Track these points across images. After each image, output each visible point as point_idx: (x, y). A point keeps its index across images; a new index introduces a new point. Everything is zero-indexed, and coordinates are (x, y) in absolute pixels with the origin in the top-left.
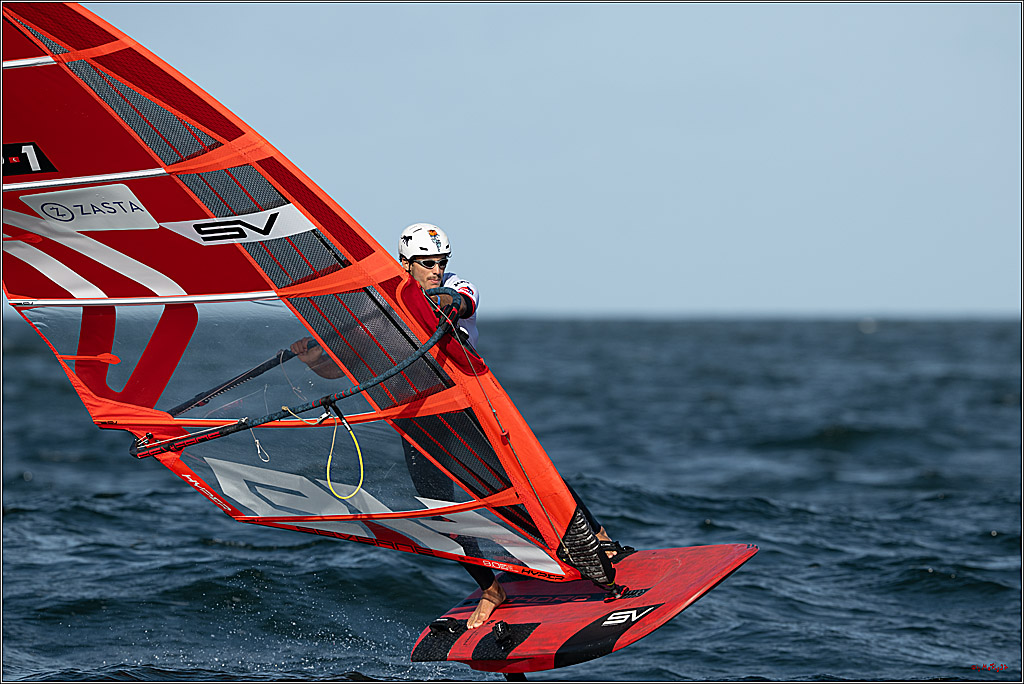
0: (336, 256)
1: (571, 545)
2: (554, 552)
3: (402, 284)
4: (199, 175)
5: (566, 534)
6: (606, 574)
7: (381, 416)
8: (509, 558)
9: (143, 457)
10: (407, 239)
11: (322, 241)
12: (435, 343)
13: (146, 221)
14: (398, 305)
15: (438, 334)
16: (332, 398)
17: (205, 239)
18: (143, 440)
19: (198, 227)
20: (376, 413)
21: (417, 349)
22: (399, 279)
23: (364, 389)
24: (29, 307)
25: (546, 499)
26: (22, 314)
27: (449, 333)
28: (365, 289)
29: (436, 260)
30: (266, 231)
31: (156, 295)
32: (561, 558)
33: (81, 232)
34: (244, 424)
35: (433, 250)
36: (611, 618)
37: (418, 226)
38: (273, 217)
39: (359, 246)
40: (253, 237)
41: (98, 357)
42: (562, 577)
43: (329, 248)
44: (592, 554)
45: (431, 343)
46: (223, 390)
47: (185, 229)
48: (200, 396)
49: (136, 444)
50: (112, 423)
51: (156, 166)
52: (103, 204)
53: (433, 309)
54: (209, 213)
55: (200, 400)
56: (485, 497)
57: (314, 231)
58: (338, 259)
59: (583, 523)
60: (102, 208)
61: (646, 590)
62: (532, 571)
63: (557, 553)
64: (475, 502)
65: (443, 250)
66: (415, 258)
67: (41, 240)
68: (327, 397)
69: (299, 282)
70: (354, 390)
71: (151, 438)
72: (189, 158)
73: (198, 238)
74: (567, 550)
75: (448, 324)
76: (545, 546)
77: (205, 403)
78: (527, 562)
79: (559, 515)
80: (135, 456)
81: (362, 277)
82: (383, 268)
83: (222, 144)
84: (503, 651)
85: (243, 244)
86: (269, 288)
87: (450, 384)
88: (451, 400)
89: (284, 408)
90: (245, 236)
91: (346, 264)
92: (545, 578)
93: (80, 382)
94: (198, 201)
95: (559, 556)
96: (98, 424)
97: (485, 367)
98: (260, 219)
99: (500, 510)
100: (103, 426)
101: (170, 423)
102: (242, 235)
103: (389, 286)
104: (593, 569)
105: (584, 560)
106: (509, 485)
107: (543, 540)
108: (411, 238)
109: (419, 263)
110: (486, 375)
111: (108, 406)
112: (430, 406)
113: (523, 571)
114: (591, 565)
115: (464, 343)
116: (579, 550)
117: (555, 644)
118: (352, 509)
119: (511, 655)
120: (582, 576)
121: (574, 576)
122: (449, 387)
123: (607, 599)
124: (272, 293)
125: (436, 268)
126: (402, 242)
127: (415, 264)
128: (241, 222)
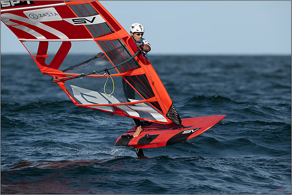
1: (170, 113)
2: (165, 115)
3: (128, 39)
4: (75, 5)
5: (169, 110)
6: (179, 122)
7: (120, 75)
8: (152, 118)
9: (54, 82)
10: (133, 27)
11: (107, 25)
12: (136, 55)
13: (59, 18)
14: (127, 44)
15: (137, 53)
16: (107, 69)
17: (75, 23)
18: (54, 78)
19: (73, 20)
20: (119, 74)
21: (131, 57)
22: (127, 37)
23: (116, 67)
24: (24, 41)
25: (164, 100)
27: (140, 53)
28: (118, 39)
30: (92, 22)
31: (60, 39)
32: (167, 117)
33: (40, 22)
34: (83, 75)
35: (140, 31)
36: (184, 132)
37: (136, 24)
38: (94, 18)
39: (117, 28)
40: (88, 23)
41: (43, 56)
42: (167, 123)
43: (109, 27)
44: (176, 116)
45: (135, 55)
46: (77, 66)
47: (69, 20)
48: (71, 67)
49: (53, 79)
50: (46, 73)
51: (63, 2)
52: (47, 14)
53: (136, 46)
54: (76, 16)
55: (71, 68)
56: (147, 99)
57: (105, 22)
58: (111, 30)
59: (174, 108)
60: (46, 15)
61: (191, 126)
62: (158, 122)
63: (166, 116)
64: (145, 100)
65: (143, 31)
66: (134, 33)
67: (28, 25)
68: (106, 69)
69: (100, 37)
70: (113, 67)
71: (57, 78)
73: (73, 23)
74: (168, 115)
75: (140, 50)
76: (162, 113)
77: (72, 69)
78: (157, 119)
79: (167, 105)
80: (52, 82)
81: (117, 36)
82: (124, 34)
84: (149, 141)
85: (85, 25)
86: (92, 38)
87: (140, 67)
88: (140, 71)
89: (94, 71)
90: (86, 23)
91: (113, 32)
92: (162, 123)
93: (38, 62)
94: (74, 13)
95: (167, 116)
96: (42, 73)
97: (149, 63)
98: (90, 18)
99: (151, 103)
100: (44, 74)
101: (62, 74)
102: (85, 22)
103: (125, 39)
104: (176, 120)
105: (173, 118)
106: (154, 96)
107: (162, 112)
108: (134, 27)
109: (136, 34)
110: (150, 65)
111: (45, 68)
112: (134, 73)
113: (156, 121)
114: (175, 119)
115: (144, 56)
116: (172, 115)
117: (167, 139)
118: (109, 102)
119: (151, 143)
120: (173, 122)
121: (170, 122)
122: (139, 68)
123: (178, 129)
124: (92, 39)
125: (140, 36)
126: (131, 28)
127: (135, 34)
128: (85, 19)
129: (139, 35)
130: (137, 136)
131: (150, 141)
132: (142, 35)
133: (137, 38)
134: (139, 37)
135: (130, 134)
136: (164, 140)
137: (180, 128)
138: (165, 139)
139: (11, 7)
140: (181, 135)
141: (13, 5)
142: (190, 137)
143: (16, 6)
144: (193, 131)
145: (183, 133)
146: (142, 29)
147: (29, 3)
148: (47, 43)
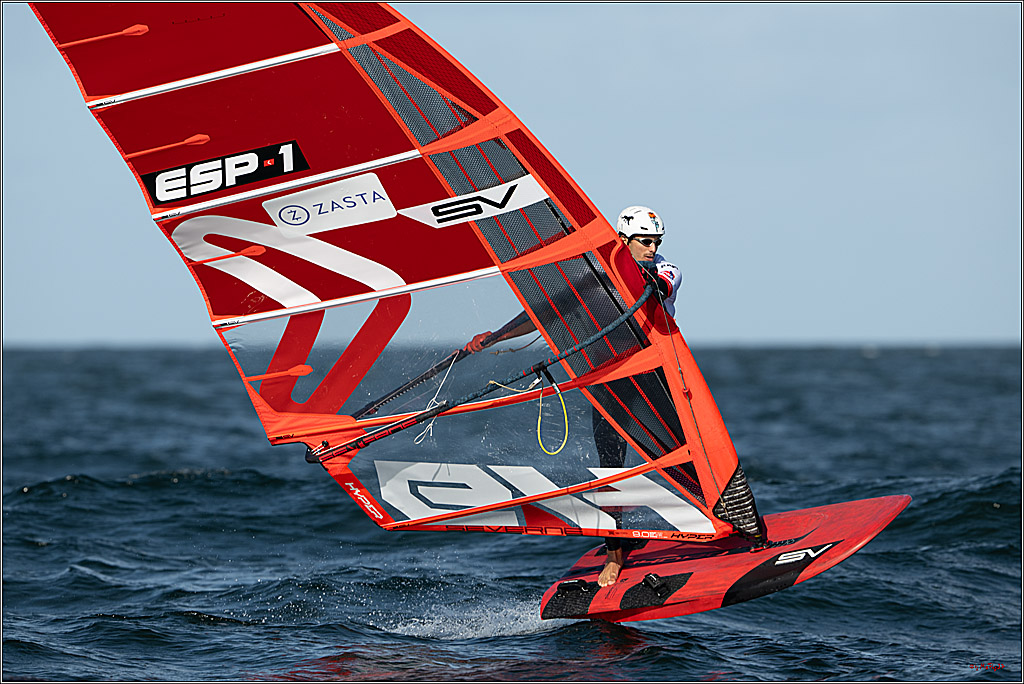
0: (562, 224)
1: (729, 499)
2: (710, 510)
3: (616, 249)
4: (450, 152)
5: (726, 488)
6: (757, 525)
7: (576, 384)
8: (662, 524)
10: (628, 218)
11: (553, 209)
12: (640, 307)
14: (611, 269)
16: (545, 363)
17: (439, 221)
18: (317, 448)
19: (435, 210)
20: (572, 382)
24: (233, 326)
26: (221, 336)
28: (584, 255)
29: (653, 239)
30: (502, 206)
31: (372, 291)
33: (310, 235)
35: (652, 230)
36: (781, 557)
37: (638, 208)
38: (512, 189)
39: (584, 212)
40: (489, 211)
41: (288, 371)
42: (712, 535)
43: (557, 216)
44: (750, 504)
45: (636, 306)
47: (422, 214)
50: (287, 437)
51: (412, 148)
52: (344, 199)
54: (450, 193)
56: (658, 458)
57: (546, 200)
58: (564, 227)
59: (743, 476)
60: (342, 204)
61: (796, 540)
62: (681, 534)
63: (713, 511)
64: (649, 463)
65: (660, 232)
66: (634, 236)
67: (265, 250)
68: (540, 364)
69: (522, 255)
71: (327, 445)
72: (444, 136)
73: (432, 221)
74: (723, 505)
76: (702, 504)
81: (582, 243)
82: (602, 234)
83: (476, 119)
84: (660, 597)
85: (478, 221)
86: (492, 264)
87: (647, 344)
89: (492, 382)
90: (482, 212)
91: (570, 230)
92: (695, 540)
93: (263, 402)
94: (443, 181)
95: (716, 513)
96: (272, 440)
98: (497, 193)
100: (277, 441)
101: (351, 426)
102: (479, 210)
103: (605, 251)
105: (739, 513)
106: (683, 442)
107: (703, 499)
108: (632, 218)
109: (638, 240)
110: (677, 334)
111: (287, 420)
113: (674, 535)
114: (745, 517)
116: (736, 503)
117: (724, 585)
118: (515, 492)
119: (669, 600)
120: (734, 528)
121: (725, 533)
122: (644, 348)
123: (753, 550)
124: (495, 269)
125: (652, 245)
126: (622, 221)
127: (634, 241)
128: (479, 198)
129: (647, 243)
130: (610, 583)
131: (666, 596)
132: (658, 243)
133: (639, 252)
134: (648, 252)
135: (588, 579)
136: (714, 589)
137: (757, 546)
138: (719, 586)
139: (224, 190)
140: (770, 570)
141: (231, 181)
142: (807, 573)
143: (244, 182)
144: (813, 555)
145: (777, 563)
146: (657, 224)
147: (288, 165)
148: (319, 314)
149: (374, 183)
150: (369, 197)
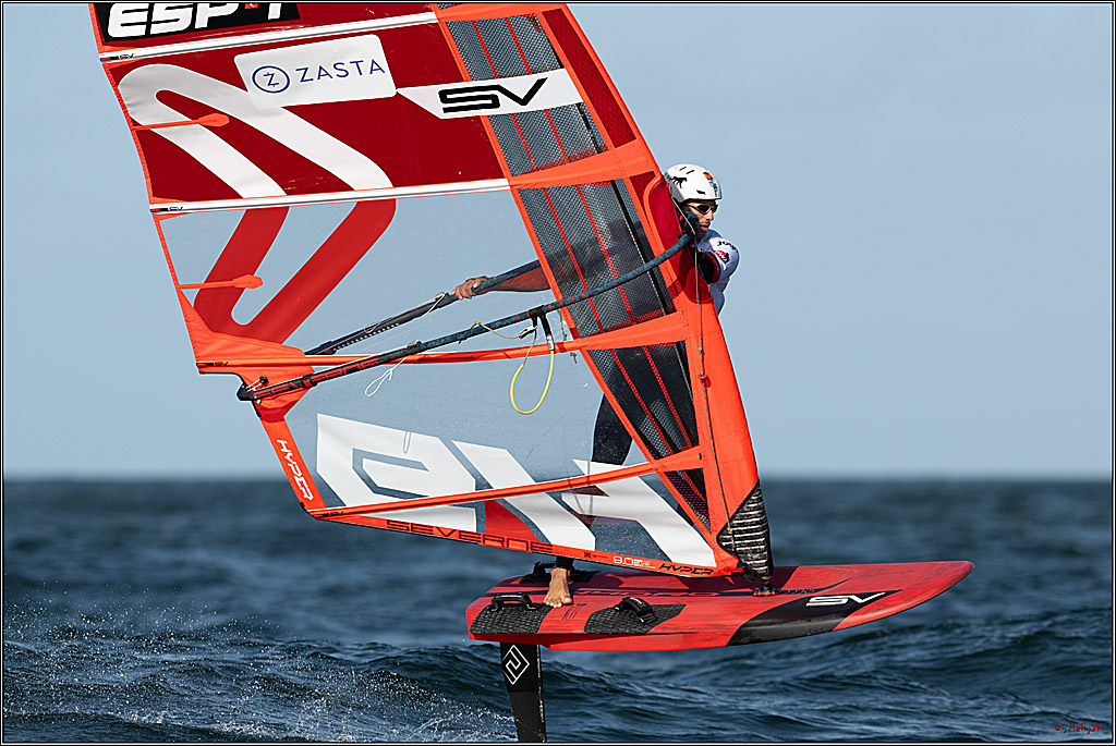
0: (593, 138)
2: (714, 535)
3: (654, 182)
4: (473, 22)
5: (737, 511)
6: (768, 564)
8: (651, 549)
11: (584, 118)
13: (382, 86)
14: (643, 205)
17: (446, 110)
18: (254, 384)
19: (443, 94)
22: (652, 173)
24: (174, 213)
26: (159, 224)
28: (613, 182)
30: (524, 102)
31: (348, 189)
32: (720, 541)
33: (286, 108)
35: (711, 194)
38: (540, 83)
39: (622, 130)
40: (507, 107)
41: (232, 282)
42: (711, 570)
43: (589, 128)
47: (426, 97)
50: (220, 364)
51: (427, 9)
52: (335, 65)
54: (464, 74)
56: (662, 457)
57: (578, 105)
60: (332, 72)
61: (817, 590)
62: (672, 566)
63: (717, 537)
64: (649, 463)
66: (689, 201)
67: (228, 121)
69: (540, 170)
71: (266, 382)
73: (437, 109)
74: (730, 533)
76: (705, 528)
79: (737, 488)
81: (613, 167)
82: (640, 160)
84: (643, 624)
85: (493, 117)
86: (501, 176)
87: (669, 312)
90: (499, 106)
91: (602, 149)
92: (689, 574)
94: (458, 58)
96: (203, 366)
98: (520, 85)
99: (670, 475)
100: (207, 370)
101: (299, 361)
102: (496, 104)
103: (639, 182)
104: (755, 557)
106: (696, 443)
107: (708, 519)
108: (685, 179)
109: (693, 207)
111: (222, 341)
113: (663, 566)
116: (747, 531)
118: (481, 482)
119: (656, 629)
120: (740, 564)
121: (727, 568)
122: (667, 314)
123: (757, 594)
124: (503, 182)
127: (688, 207)
128: (498, 88)
129: (703, 209)
134: (704, 220)
138: (728, 620)
139: (191, 33)
141: (202, 23)
143: (217, 26)
145: (809, 604)
147: (275, 11)
148: (281, 212)
149: (373, 49)
150: (365, 67)
